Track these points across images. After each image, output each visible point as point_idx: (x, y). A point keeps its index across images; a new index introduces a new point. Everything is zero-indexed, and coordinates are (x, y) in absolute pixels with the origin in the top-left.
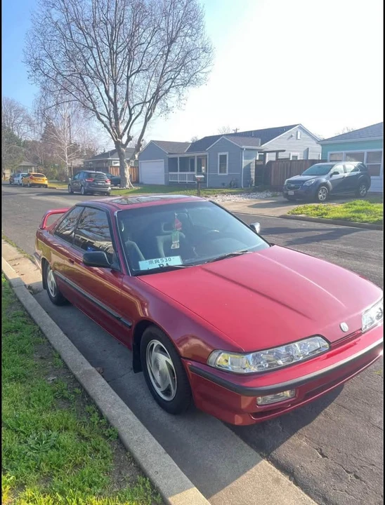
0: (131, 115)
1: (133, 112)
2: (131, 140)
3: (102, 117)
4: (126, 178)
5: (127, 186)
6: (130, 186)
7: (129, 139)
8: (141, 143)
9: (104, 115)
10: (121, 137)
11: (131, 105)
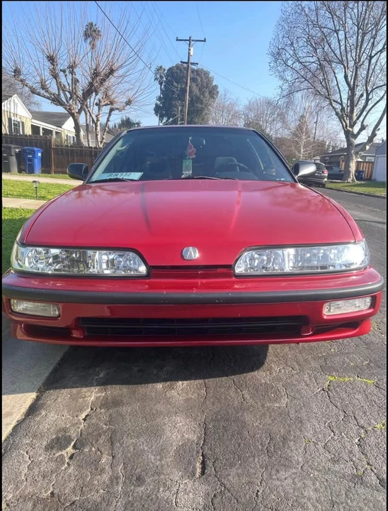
0: (368, 100)
1: (370, 97)
2: (364, 129)
3: (334, 104)
4: (350, 172)
5: (350, 180)
6: (353, 180)
7: (363, 128)
8: (377, 132)
9: (336, 102)
10: (352, 126)
11: (370, 89)
